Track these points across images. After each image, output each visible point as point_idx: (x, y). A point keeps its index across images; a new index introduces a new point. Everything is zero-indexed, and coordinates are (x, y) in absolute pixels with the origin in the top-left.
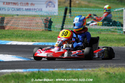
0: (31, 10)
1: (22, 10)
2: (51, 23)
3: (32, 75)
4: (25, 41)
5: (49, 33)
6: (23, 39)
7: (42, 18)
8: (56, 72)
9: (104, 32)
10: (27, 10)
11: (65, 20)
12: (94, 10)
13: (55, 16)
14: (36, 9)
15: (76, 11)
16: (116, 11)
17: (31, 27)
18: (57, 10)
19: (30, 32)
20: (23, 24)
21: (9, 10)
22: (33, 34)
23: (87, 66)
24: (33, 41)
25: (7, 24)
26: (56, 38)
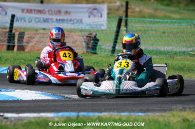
0: (66, 22)
1: (50, 22)
2: (96, 42)
5: (93, 57)
7: (83, 34)
8: (104, 117)
9: (179, 56)
10: (58, 21)
11: (119, 38)
12: (163, 22)
13: (102, 30)
14: (73, 21)
15: (135, 23)
18: (106, 22)
21: (31, 21)
23: (152, 108)
25: (28, 43)
26: (103, 66)
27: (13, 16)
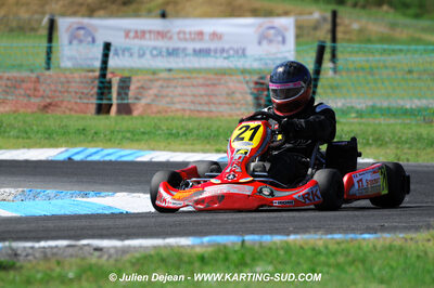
0: (212, 54)
3: (222, 255)
4: (193, 151)
6: (186, 142)
7: (248, 79)
10: (199, 53)
12: (408, 51)
14: (228, 51)
15: (351, 53)
17: (212, 106)
18: (293, 53)
19: (209, 123)
20: (188, 99)
21: (144, 54)
22: (220, 127)
24: (218, 151)
25: (137, 99)
27: (107, 46)
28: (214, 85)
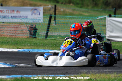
0: (17, 18)
1: (7, 18)
2: (36, 30)
4: (10, 48)
5: (34, 40)
6: (8, 45)
7: (27, 26)
10: (12, 17)
11: (50, 28)
12: (78, 18)
13: (40, 23)
14: (22, 17)
15: (60, 18)
16: (99, 19)
17: (16, 34)
18: (42, 18)
19: (15, 39)
22: (18, 41)
23: (70, 72)
24: (18, 48)
26: (40, 45)
28: (17, 27)
